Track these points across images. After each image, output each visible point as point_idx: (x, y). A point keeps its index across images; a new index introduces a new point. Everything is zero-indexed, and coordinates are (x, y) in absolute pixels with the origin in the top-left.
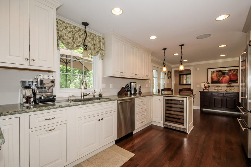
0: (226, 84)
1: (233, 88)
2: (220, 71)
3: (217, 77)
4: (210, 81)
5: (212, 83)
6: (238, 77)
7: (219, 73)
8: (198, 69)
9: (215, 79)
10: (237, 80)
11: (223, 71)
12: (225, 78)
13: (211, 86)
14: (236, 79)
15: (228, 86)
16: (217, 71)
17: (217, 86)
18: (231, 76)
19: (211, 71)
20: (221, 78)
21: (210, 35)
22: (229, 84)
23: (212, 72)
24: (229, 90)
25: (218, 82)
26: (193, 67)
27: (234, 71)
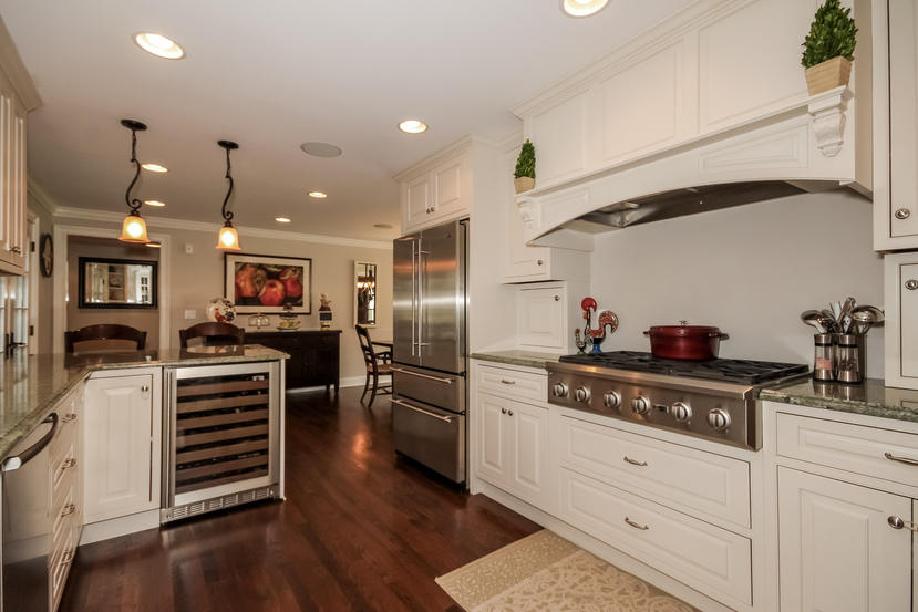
0: (280, 309)
1: (296, 320)
2: (260, 267)
3: (253, 285)
4: (231, 297)
5: (237, 304)
6: (302, 287)
7: (259, 272)
8: (190, 249)
9: (248, 291)
10: (301, 296)
11: (269, 266)
12: (274, 289)
13: (238, 314)
14: (299, 294)
15: (286, 315)
16: (252, 265)
17: (254, 315)
18: (289, 284)
19: (237, 263)
20: (264, 289)
21: (340, 152)
22: (289, 308)
23: (240, 266)
24: (287, 326)
25: (255, 300)
26: (169, 236)
27: (295, 271)
